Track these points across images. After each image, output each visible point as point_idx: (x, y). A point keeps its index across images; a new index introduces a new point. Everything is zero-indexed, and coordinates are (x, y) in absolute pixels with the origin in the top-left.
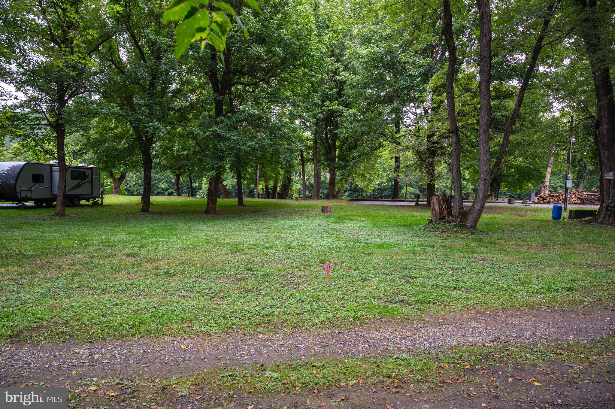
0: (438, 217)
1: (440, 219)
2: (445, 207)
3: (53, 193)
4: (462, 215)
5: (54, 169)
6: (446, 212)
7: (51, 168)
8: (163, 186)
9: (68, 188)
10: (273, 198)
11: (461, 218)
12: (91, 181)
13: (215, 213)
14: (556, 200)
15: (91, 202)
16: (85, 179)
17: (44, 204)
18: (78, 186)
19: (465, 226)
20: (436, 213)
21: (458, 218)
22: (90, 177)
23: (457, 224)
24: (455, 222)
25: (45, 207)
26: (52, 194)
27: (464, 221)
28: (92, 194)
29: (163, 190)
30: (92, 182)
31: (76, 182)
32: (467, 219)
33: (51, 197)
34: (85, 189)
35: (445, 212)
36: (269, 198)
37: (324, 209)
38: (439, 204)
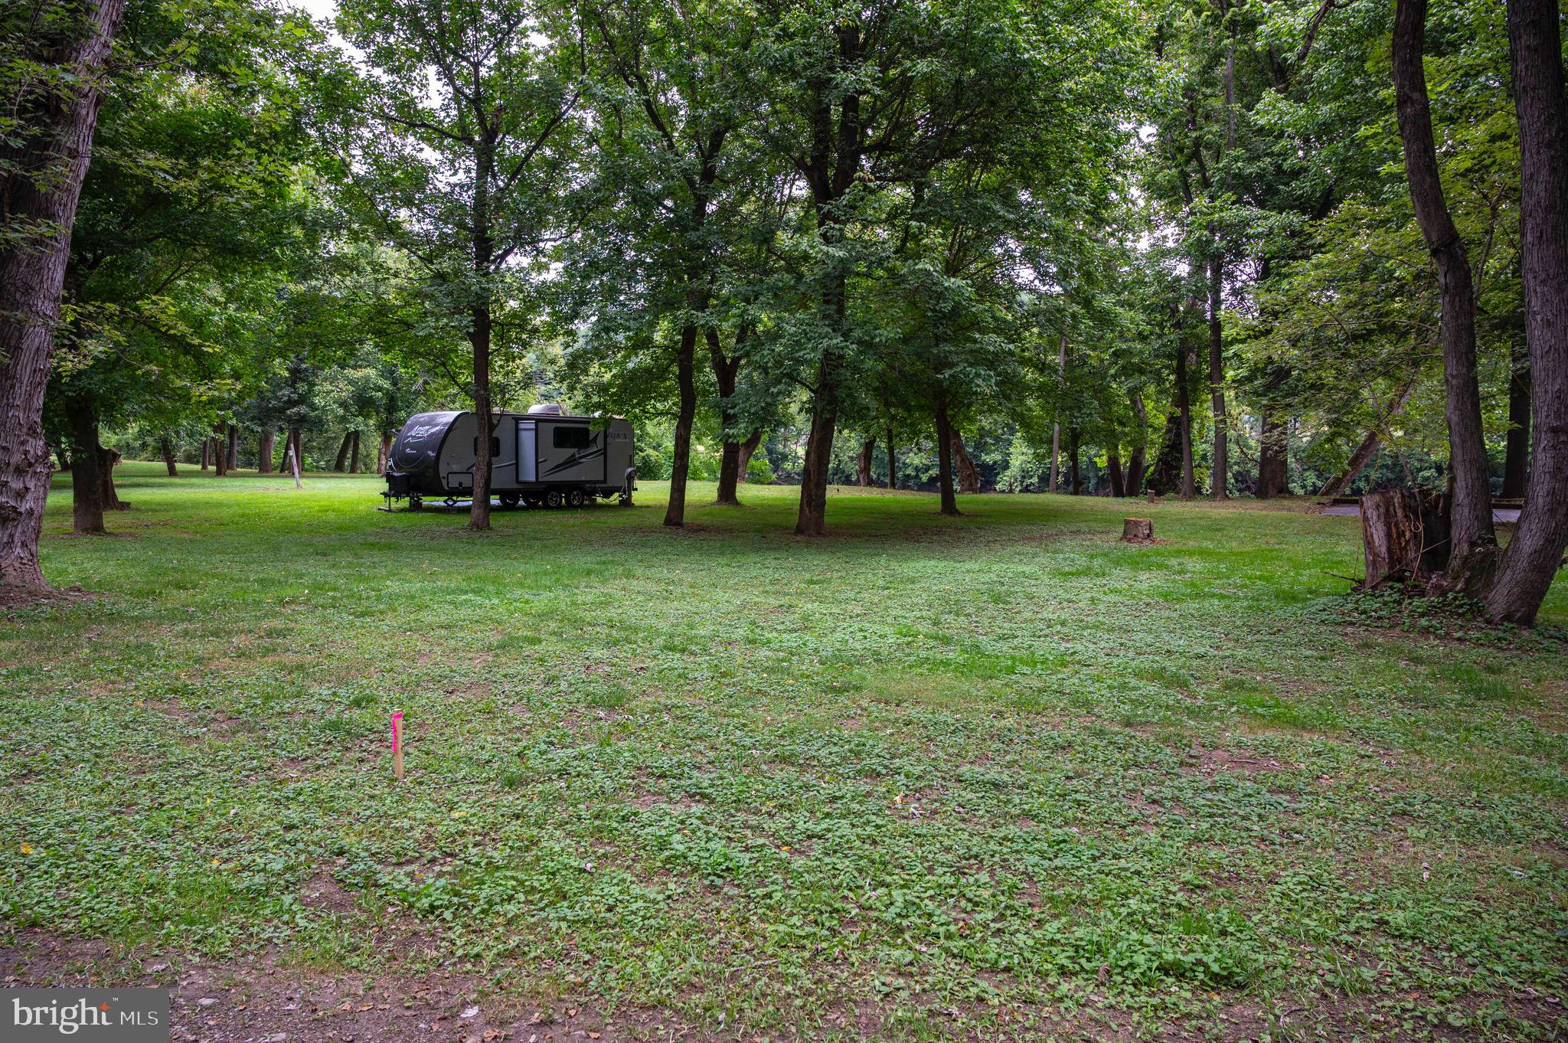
0: (1384, 571)
1: (1389, 578)
2: (1416, 536)
3: (521, 479)
5: (522, 426)
6: (1414, 556)
7: (517, 424)
8: (916, 461)
9: (542, 468)
10: (1132, 492)
12: (604, 452)
13: (819, 533)
15: (615, 499)
16: (587, 446)
17: (521, 502)
18: (571, 462)
19: (1479, 611)
20: (1376, 555)
21: (1458, 577)
22: (600, 441)
24: (1444, 594)
25: (522, 508)
26: (518, 482)
28: (605, 481)
29: (917, 469)
30: (605, 454)
31: (566, 453)
32: (1490, 586)
33: (515, 486)
34: (587, 470)
35: (1411, 555)
36: (1119, 493)
37: (1131, 531)
38: (1388, 525)
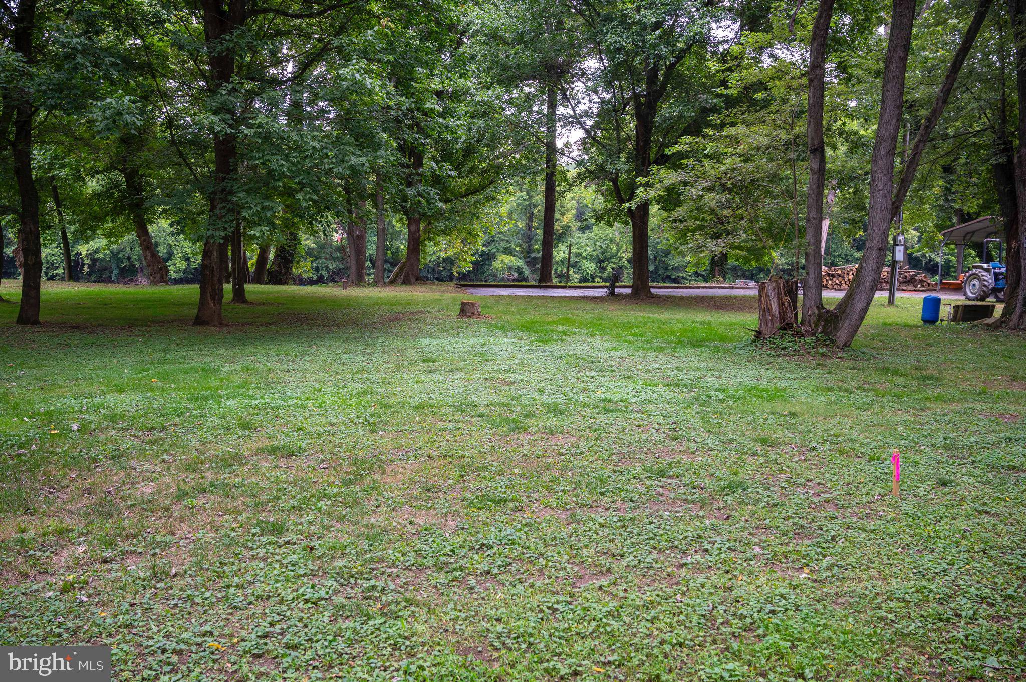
0: (777, 325)
1: (780, 329)
4: (826, 321)
11: (823, 327)
13: (221, 324)
14: (837, 282)
19: (833, 342)
21: (816, 326)
23: (818, 340)
24: (813, 335)
27: (830, 333)
32: (836, 329)
35: (790, 316)
38: (778, 299)
